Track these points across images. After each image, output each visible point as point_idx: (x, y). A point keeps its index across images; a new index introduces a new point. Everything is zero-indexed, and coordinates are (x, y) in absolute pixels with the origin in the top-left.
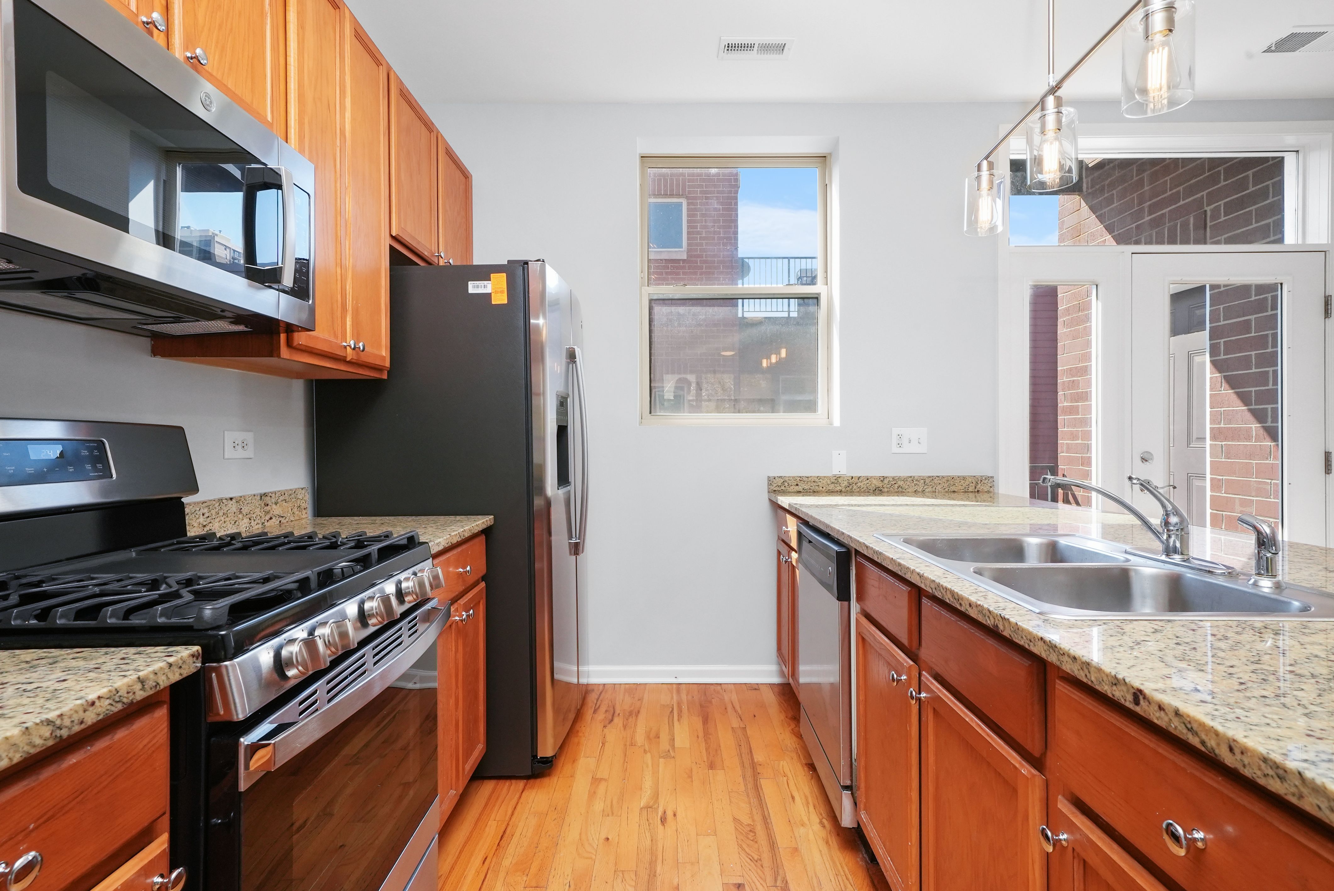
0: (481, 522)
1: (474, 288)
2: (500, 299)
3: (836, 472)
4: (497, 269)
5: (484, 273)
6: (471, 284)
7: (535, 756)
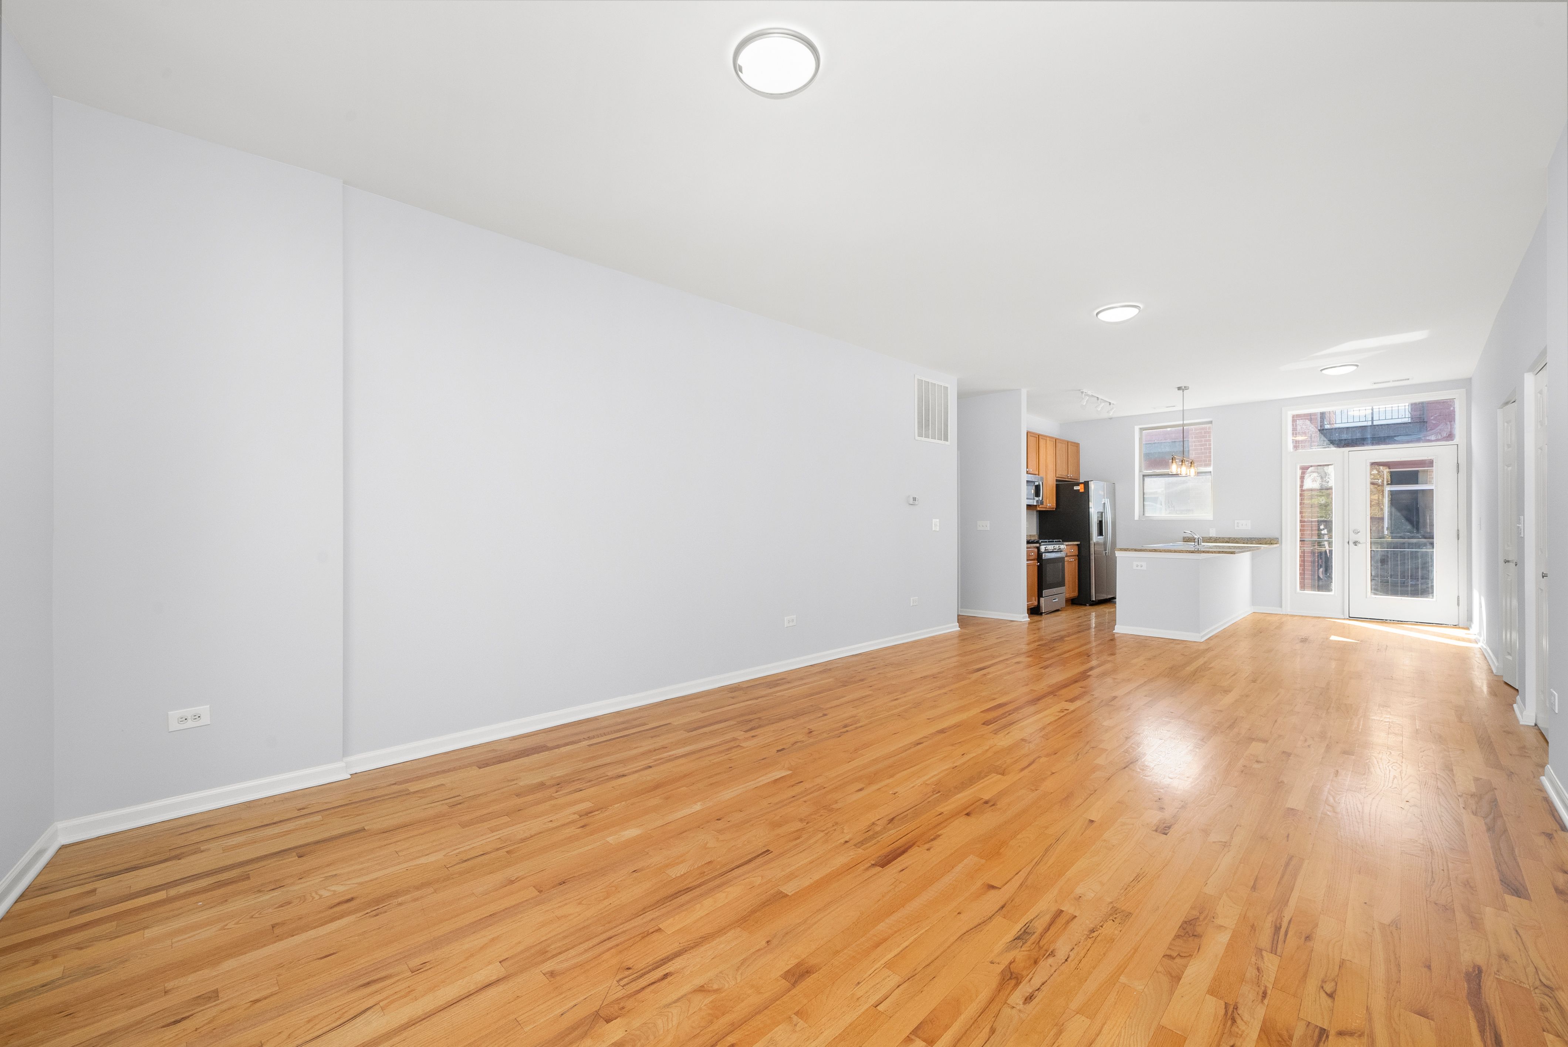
0: (1079, 543)
1: (1076, 488)
2: (1082, 490)
3: (1211, 536)
4: (1082, 483)
5: (1078, 484)
6: (1075, 487)
7: (1090, 600)
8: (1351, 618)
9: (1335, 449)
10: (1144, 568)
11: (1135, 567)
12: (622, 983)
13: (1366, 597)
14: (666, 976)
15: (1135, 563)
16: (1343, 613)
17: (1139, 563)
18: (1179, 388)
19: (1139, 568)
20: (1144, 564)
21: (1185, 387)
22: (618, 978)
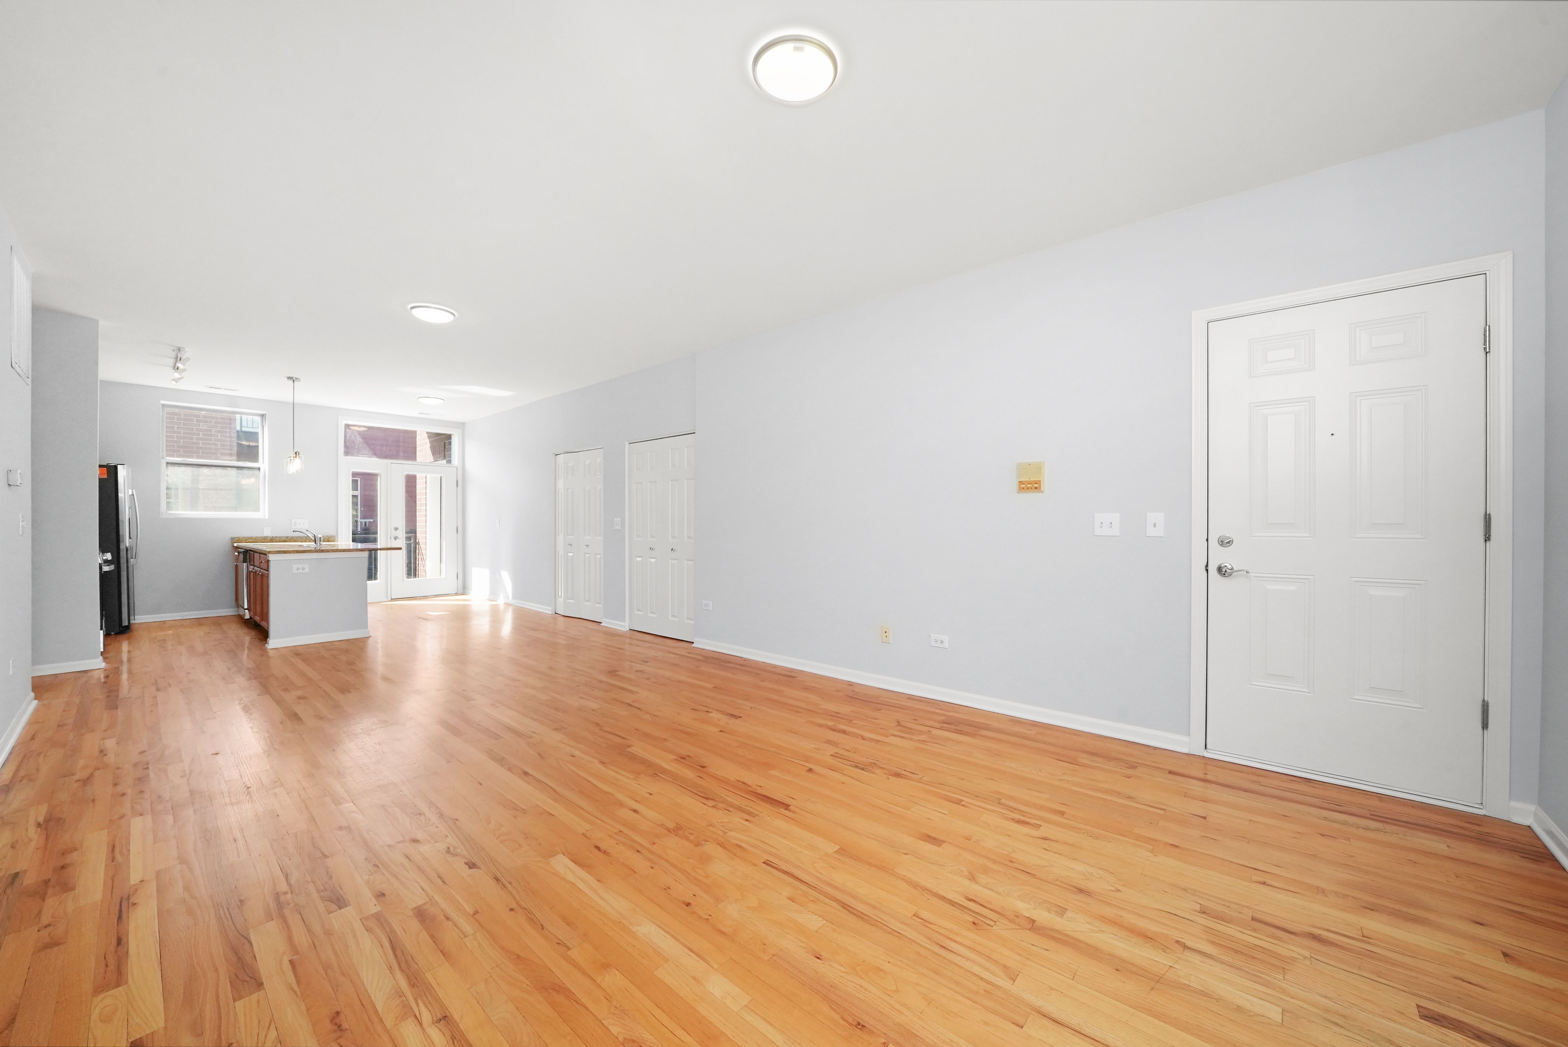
2: (104, 476)
3: (265, 535)
4: (104, 466)
8: (392, 600)
9: (377, 459)
10: (307, 570)
11: (295, 571)
12: (992, 923)
13: (403, 581)
14: (970, 900)
15: (295, 566)
16: (387, 598)
17: (300, 566)
18: (290, 378)
19: (300, 571)
20: (307, 566)
21: (296, 378)
22: (989, 927)
